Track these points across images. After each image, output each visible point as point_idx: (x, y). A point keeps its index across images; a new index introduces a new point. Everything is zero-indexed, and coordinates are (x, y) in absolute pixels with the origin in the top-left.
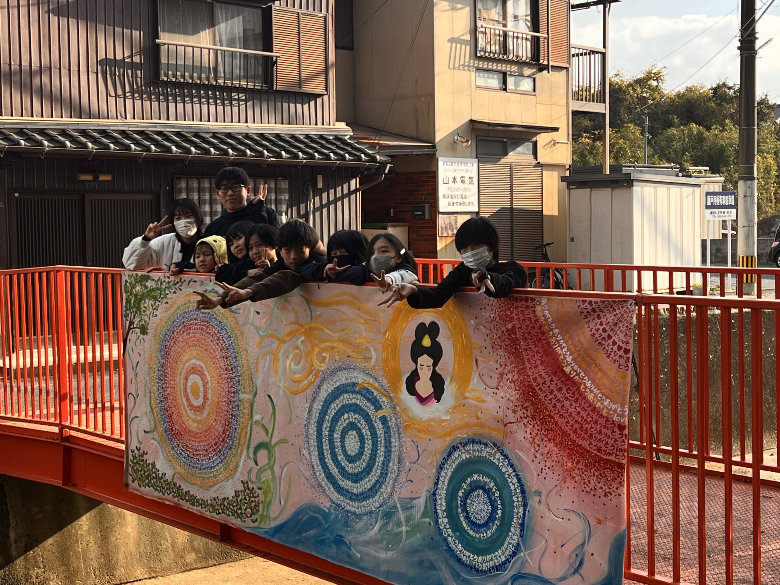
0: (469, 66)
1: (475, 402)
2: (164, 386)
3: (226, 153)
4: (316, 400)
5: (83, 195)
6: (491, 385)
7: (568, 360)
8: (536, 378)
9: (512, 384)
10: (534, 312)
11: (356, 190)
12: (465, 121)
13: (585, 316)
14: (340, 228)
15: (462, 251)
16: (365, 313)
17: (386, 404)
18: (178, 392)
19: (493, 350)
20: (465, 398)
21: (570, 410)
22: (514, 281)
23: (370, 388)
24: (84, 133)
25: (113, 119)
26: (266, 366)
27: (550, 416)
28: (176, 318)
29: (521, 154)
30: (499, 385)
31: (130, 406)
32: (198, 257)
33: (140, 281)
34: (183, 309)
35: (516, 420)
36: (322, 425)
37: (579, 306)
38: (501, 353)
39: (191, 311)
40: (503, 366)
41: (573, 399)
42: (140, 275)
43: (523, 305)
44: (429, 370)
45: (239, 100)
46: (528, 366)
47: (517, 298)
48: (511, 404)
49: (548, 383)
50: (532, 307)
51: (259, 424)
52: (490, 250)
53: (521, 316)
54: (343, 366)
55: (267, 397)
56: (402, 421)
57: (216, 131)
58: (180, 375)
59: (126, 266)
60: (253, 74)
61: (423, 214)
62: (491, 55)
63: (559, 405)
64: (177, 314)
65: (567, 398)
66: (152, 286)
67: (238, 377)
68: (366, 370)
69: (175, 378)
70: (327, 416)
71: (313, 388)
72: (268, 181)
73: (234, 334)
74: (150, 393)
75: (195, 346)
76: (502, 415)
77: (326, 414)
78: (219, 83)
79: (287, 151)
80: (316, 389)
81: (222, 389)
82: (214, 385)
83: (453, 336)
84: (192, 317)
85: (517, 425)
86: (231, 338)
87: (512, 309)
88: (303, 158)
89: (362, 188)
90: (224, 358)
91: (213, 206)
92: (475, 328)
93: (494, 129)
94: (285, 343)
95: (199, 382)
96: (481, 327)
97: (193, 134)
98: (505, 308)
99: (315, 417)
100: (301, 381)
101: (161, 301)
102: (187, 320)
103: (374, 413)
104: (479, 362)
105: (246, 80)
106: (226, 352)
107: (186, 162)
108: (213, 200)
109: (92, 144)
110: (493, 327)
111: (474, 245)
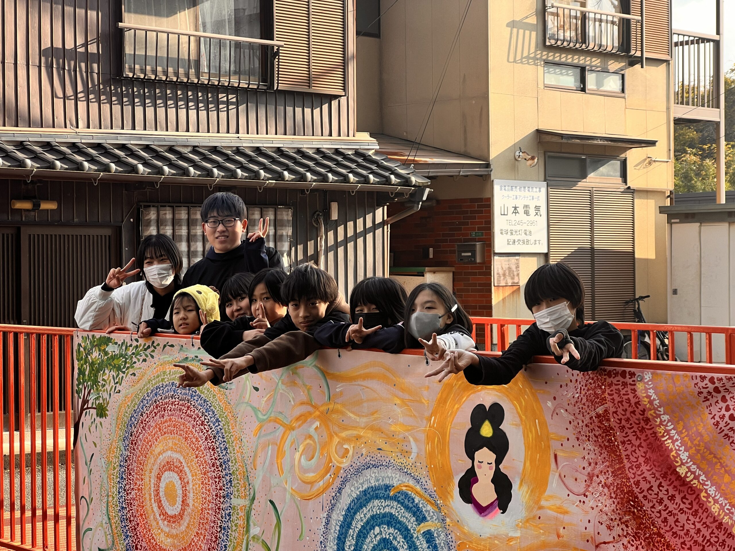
0: (535, 59)
1: (555, 514)
2: (127, 487)
3: (210, 173)
4: (335, 508)
5: (19, 229)
6: (575, 490)
7: (683, 458)
8: (638, 481)
9: (606, 490)
10: (634, 390)
11: (383, 223)
12: (530, 132)
13: (705, 397)
16: (403, 390)
17: (432, 514)
18: (147, 496)
19: (578, 443)
20: (541, 508)
21: (687, 527)
22: (606, 349)
23: (410, 493)
24: (21, 146)
25: (60, 127)
26: (267, 462)
27: (659, 534)
28: (146, 396)
29: (604, 176)
30: (587, 490)
31: (82, 514)
32: (178, 313)
33: (99, 345)
34: (155, 384)
35: (612, 540)
36: (344, 543)
37: (696, 384)
38: (590, 447)
39: (166, 386)
40: (592, 464)
41: (691, 511)
42: (98, 337)
43: (619, 381)
44: (491, 469)
45: (228, 103)
46: (628, 465)
47: (610, 371)
48: (605, 517)
49: (655, 489)
50: (630, 384)
51: (258, 539)
52: (572, 306)
53: (615, 396)
54: (372, 462)
55: (269, 502)
56: (454, 538)
57: (197, 144)
58: (151, 472)
59: (79, 325)
60: (247, 68)
61: (474, 255)
62: (565, 44)
63: (671, 520)
64: (147, 390)
65: (681, 509)
66: (114, 352)
67: (229, 475)
68: (404, 468)
69: (143, 477)
70: (351, 530)
71: (332, 492)
72: (265, 209)
73: (223, 417)
74: (108, 496)
75: (171, 432)
76: (593, 533)
77: (349, 527)
78: (201, 81)
79: (291, 171)
80: (336, 492)
81: (207, 492)
82: (197, 486)
83: (524, 423)
84: (167, 394)
85: (614, 546)
86: (220, 423)
87: (603, 387)
88: (312, 180)
89: (391, 220)
90: (211, 450)
91: (192, 244)
92: (553, 412)
93: (569, 141)
94: (293, 430)
95: (177, 482)
96: (562, 411)
97: (166, 148)
98: (594, 385)
99: (334, 531)
100: (315, 481)
101: (126, 372)
102: (160, 398)
103: (415, 526)
104: (559, 459)
105: (237, 77)
106: (213, 442)
107: (157, 186)
108: (191, 235)
109: (31, 160)
110: (578, 411)
111: (551, 301)
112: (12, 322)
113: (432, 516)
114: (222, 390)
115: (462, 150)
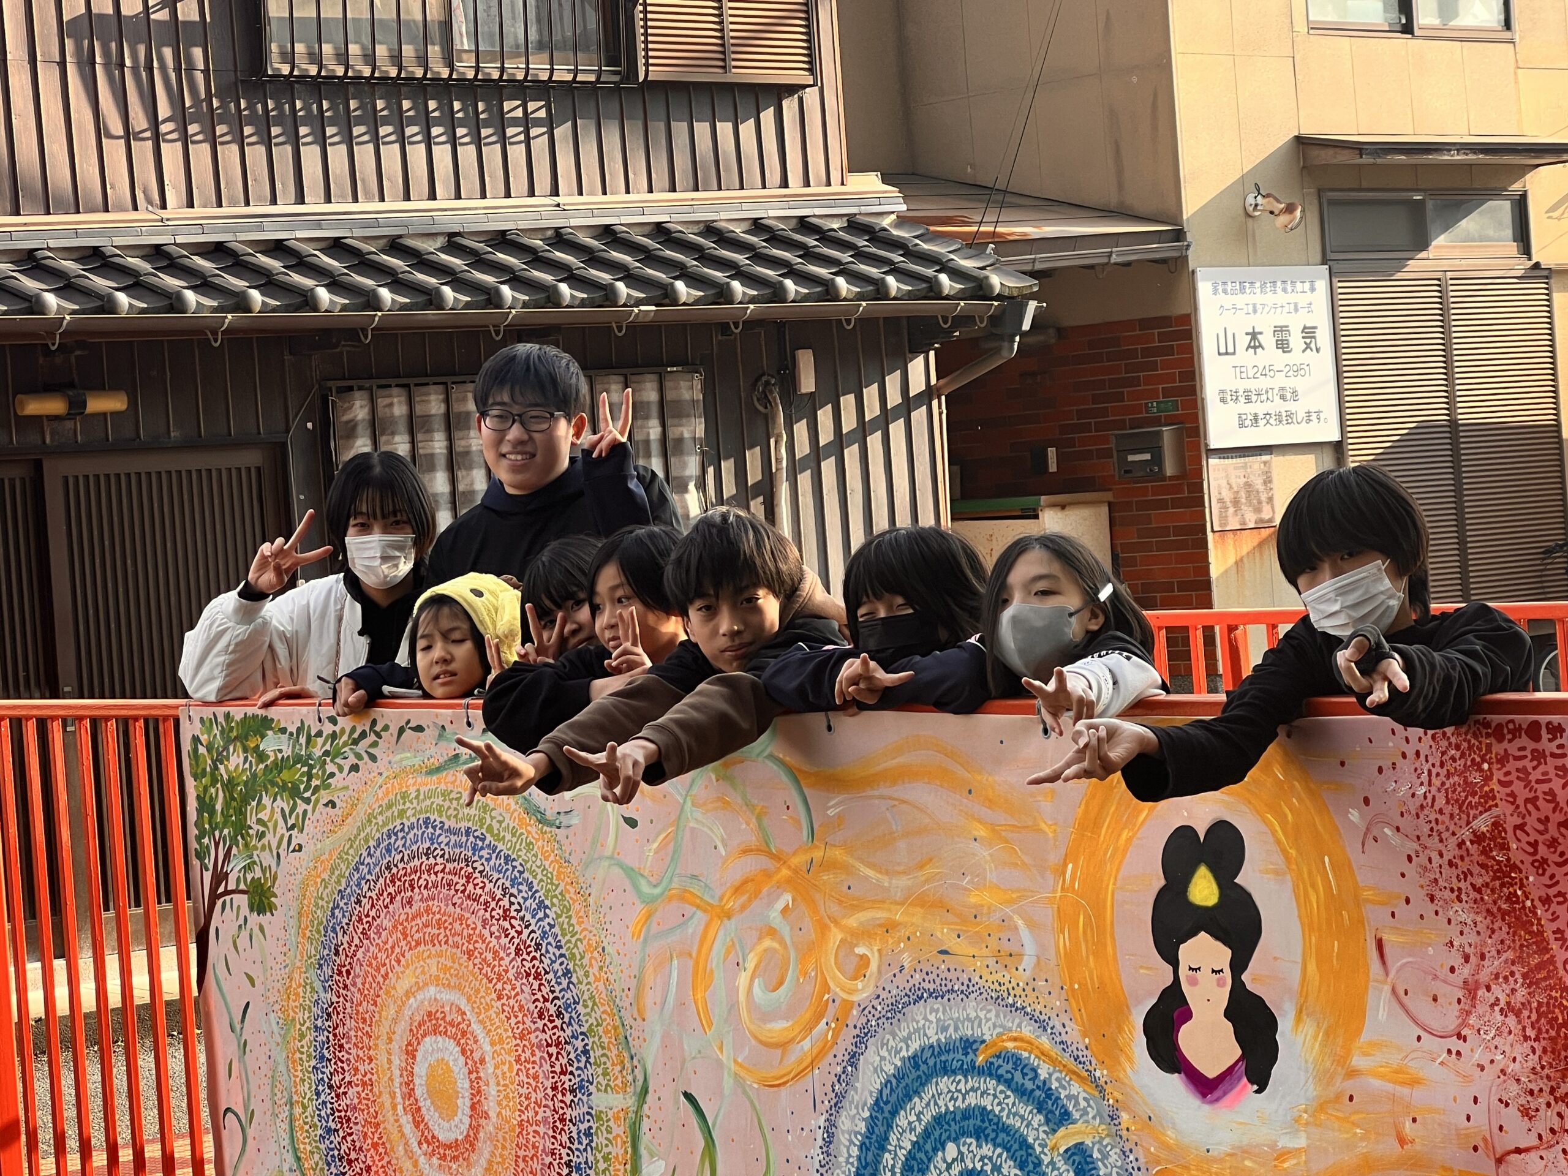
1: (1390, 1087)
2: (336, 1079)
3: (492, 298)
4: (845, 1103)
5: (38, 465)
6: (1435, 1025)
9: (1511, 1020)
11: (929, 393)
12: (1280, 144)
14: (881, 523)
15: (1302, 581)
16: (990, 803)
17: (1083, 1104)
18: (386, 1099)
19: (1433, 907)
20: (1353, 1073)
22: (1489, 670)
23: (1025, 1054)
24: (31, 261)
25: (124, 210)
26: (671, 999)
28: (365, 854)
29: (1471, 240)
30: (1464, 1024)
31: (231, 1153)
32: (428, 648)
33: (242, 738)
34: (385, 824)
35: (1535, 1142)
38: (1463, 917)
39: (412, 827)
40: (1473, 959)
42: (238, 717)
43: (1523, 749)
44: (1221, 984)
45: (527, 122)
46: (1561, 955)
47: (1500, 726)
48: (1514, 1088)
50: (1553, 755)
52: (1398, 570)
53: (1518, 787)
54: (926, 985)
55: (682, 1097)
56: (1142, 1160)
57: (456, 229)
58: (390, 1040)
59: (190, 692)
60: (569, 33)
61: (1158, 458)
64: (366, 841)
66: (280, 751)
67: (581, 1037)
68: (1005, 995)
69: (371, 1052)
70: (887, 1155)
71: (834, 1065)
72: (634, 378)
73: (556, 896)
74: (292, 1104)
75: (432, 941)
76: (1487, 1127)
77: (882, 1148)
78: (459, 73)
79: (693, 280)
80: (845, 1064)
81: (531, 1081)
82: (506, 1068)
83: (1294, 867)
84: (415, 848)
85: (1542, 1158)
86: (547, 911)
87: (1486, 766)
88: (747, 299)
89: (946, 385)
90: (531, 979)
91: (459, 474)
92: (1366, 834)
93: (1379, 161)
94: (729, 918)
95: (455, 1060)
96: (1386, 830)
97: (382, 242)
98: (1462, 762)
99: (848, 1159)
100: (792, 1040)
101: (313, 798)
102: (399, 857)
103: (1045, 1136)
104: (1387, 951)
105: (546, 56)
106: (534, 958)
107: (366, 337)
108: (459, 454)
109: (57, 296)
110: (1426, 829)
111: (1342, 559)
112: (38, 694)
113: (1085, 1109)
114: (548, 829)
115: (1113, 201)
